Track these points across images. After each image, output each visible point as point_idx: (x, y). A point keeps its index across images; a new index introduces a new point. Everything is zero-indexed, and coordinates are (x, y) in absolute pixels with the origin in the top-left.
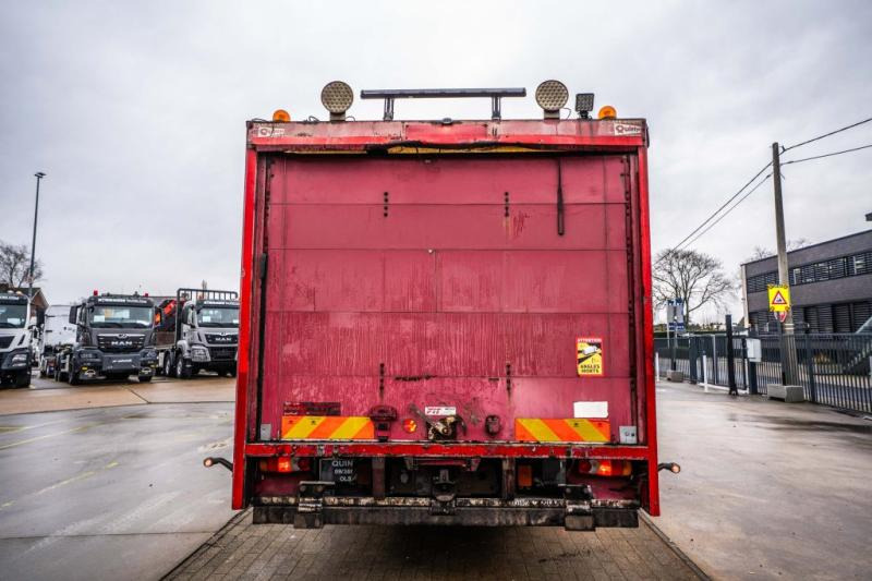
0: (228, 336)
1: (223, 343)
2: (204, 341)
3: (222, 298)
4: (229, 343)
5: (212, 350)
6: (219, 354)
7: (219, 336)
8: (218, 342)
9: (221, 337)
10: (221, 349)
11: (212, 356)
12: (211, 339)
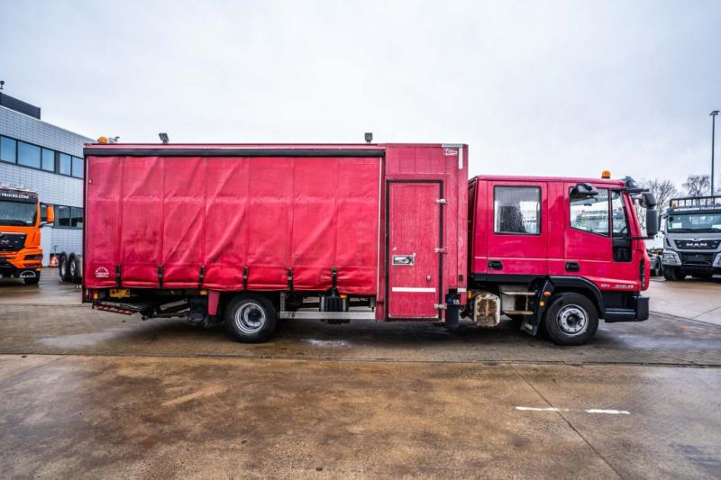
0: (702, 242)
1: (697, 248)
2: (674, 246)
3: (694, 204)
4: (703, 248)
5: (682, 255)
6: (691, 258)
7: (691, 242)
8: (690, 248)
9: (694, 243)
10: (694, 254)
11: (682, 261)
12: (681, 244)
